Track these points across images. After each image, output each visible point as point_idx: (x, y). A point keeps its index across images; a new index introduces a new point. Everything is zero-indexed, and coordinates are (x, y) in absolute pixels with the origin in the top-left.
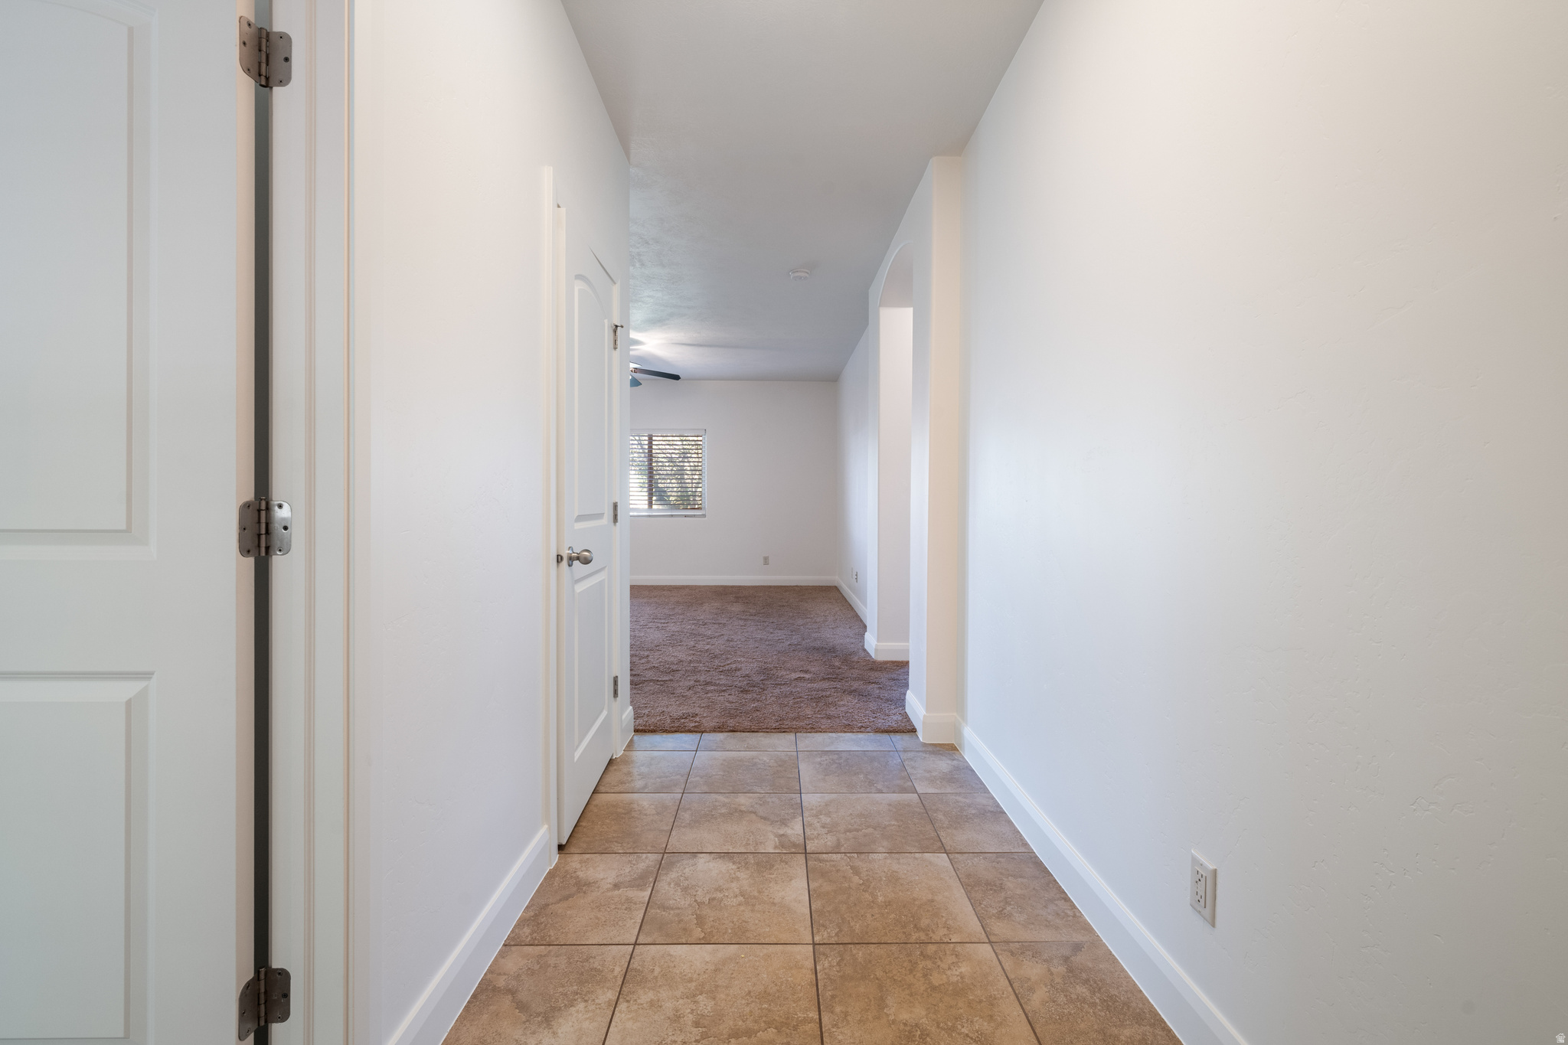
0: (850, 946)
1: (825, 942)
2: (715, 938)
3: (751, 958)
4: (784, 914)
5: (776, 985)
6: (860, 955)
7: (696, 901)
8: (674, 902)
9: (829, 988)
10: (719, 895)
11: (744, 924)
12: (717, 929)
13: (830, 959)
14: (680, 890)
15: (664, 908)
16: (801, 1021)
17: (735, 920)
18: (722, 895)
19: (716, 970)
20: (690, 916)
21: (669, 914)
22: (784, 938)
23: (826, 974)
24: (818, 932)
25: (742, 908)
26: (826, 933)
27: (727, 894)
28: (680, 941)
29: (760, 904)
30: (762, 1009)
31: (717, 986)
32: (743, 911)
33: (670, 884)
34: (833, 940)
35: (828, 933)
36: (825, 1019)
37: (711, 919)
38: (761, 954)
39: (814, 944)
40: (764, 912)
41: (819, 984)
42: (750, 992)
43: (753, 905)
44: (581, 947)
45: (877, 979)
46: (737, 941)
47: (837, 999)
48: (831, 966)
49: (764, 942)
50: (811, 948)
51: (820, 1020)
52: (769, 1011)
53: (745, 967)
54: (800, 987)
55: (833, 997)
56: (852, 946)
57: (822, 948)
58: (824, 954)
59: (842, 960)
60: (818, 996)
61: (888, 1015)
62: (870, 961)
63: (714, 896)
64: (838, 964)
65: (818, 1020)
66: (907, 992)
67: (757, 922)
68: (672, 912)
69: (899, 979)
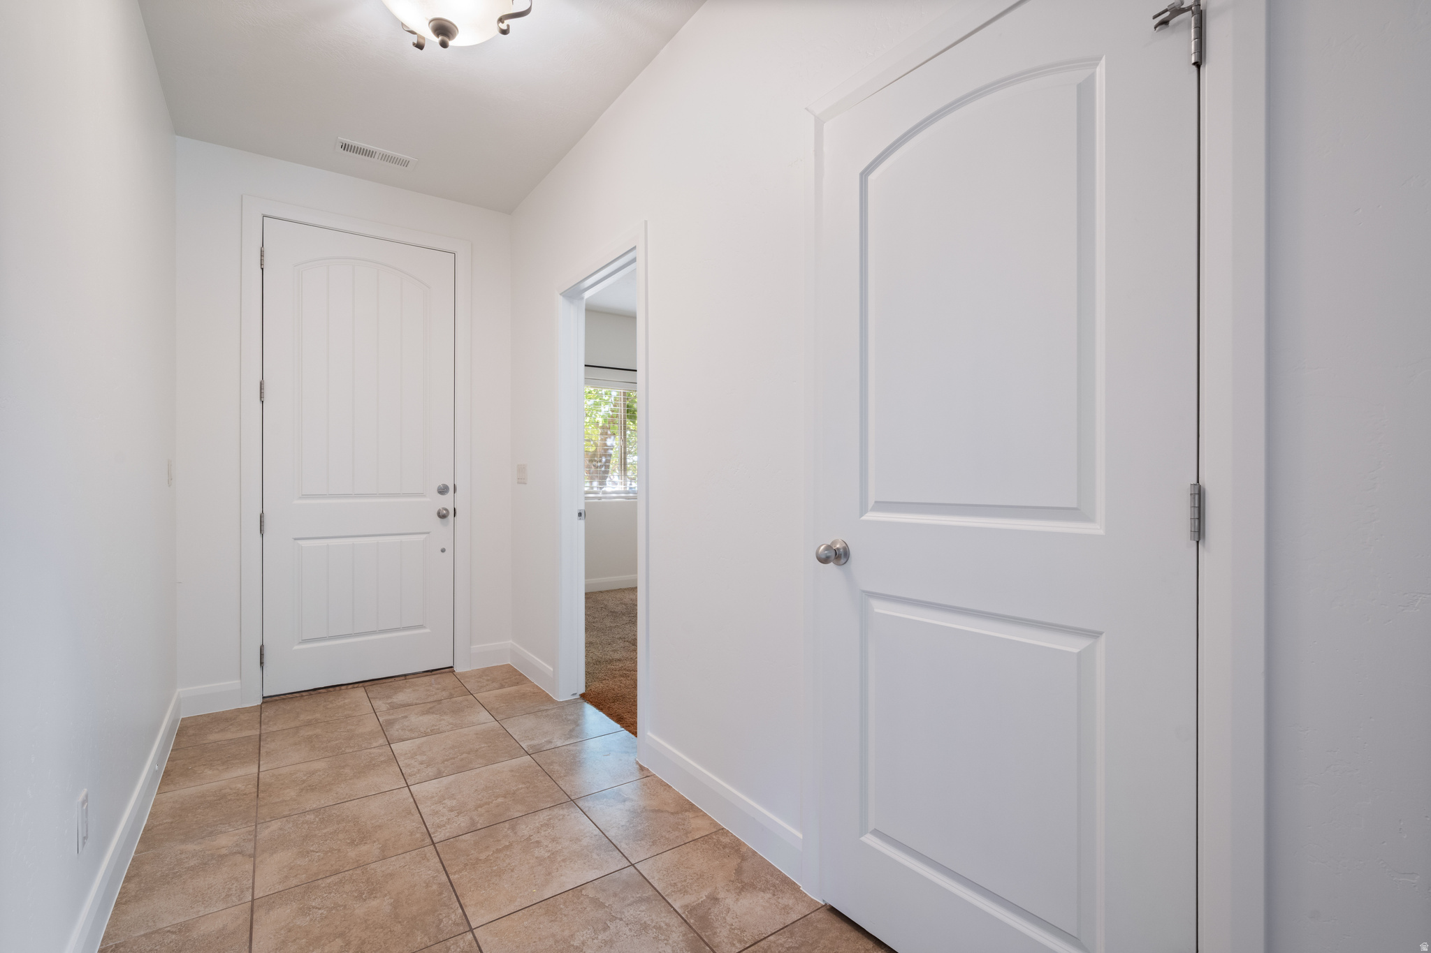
0: (432, 943)
1: (460, 937)
2: (570, 896)
3: (526, 893)
4: (517, 947)
5: (493, 883)
6: (419, 938)
7: (621, 919)
8: (641, 909)
9: (445, 899)
10: (602, 936)
11: (553, 918)
12: (575, 903)
13: (450, 922)
14: (649, 922)
15: (641, 900)
16: (463, 870)
17: (565, 918)
18: (600, 937)
19: (550, 874)
20: (610, 903)
21: (633, 897)
22: (504, 924)
23: (452, 908)
24: (470, 944)
25: (567, 933)
26: (462, 946)
27: (595, 941)
28: (599, 881)
29: (551, 946)
30: (497, 865)
31: (540, 865)
32: (563, 931)
33: (667, 925)
34: (451, 941)
35: (459, 946)
36: (444, 878)
37: (588, 909)
38: (519, 900)
39: (471, 930)
40: (540, 939)
41: (455, 898)
42: (512, 871)
43: (556, 942)
44: (667, 849)
45: (400, 922)
46: (548, 901)
47: (437, 893)
48: (448, 916)
49: (523, 911)
50: (473, 925)
51: (448, 877)
52: (490, 867)
53: (526, 885)
54: (472, 890)
55: (441, 894)
56: (429, 944)
57: (462, 929)
58: (458, 925)
59: (438, 926)
60: (454, 891)
61: (390, 898)
62: (408, 935)
63: (607, 933)
64: (441, 921)
65: (450, 875)
66: (369, 922)
67: (541, 926)
68: (632, 899)
69: (377, 930)
